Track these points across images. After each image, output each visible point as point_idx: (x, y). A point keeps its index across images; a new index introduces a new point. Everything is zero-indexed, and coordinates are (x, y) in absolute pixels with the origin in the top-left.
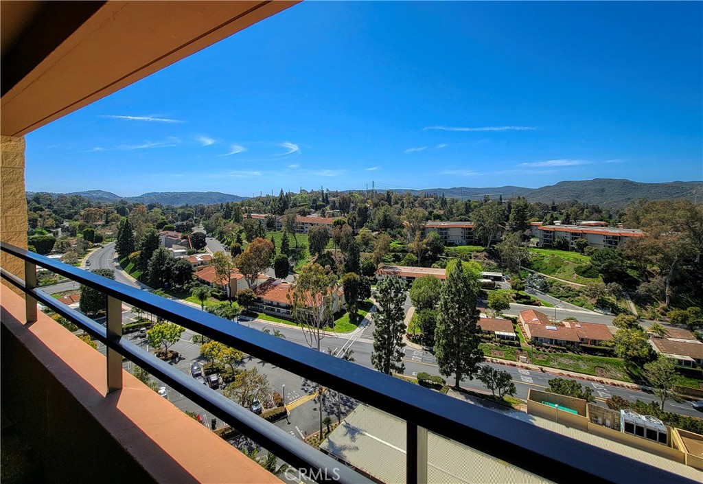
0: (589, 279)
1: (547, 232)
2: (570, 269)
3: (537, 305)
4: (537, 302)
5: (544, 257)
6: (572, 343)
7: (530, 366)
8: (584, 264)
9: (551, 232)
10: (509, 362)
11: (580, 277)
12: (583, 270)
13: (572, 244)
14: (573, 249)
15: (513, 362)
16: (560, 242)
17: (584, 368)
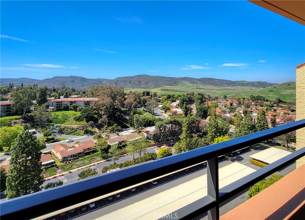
0: (80, 122)
1: (58, 102)
2: (72, 119)
3: (59, 141)
4: (58, 140)
5: (58, 115)
6: (81, 153)
7: (64, 173)
8: (78, 116)
9: (60, 102)
10: (52, 177)
11: (76, 122)
12: (77, 118)
13: (70, 107)
14: (71, 109)
15: (54, 176)
16: (65, 107)
17: (87, 162)
